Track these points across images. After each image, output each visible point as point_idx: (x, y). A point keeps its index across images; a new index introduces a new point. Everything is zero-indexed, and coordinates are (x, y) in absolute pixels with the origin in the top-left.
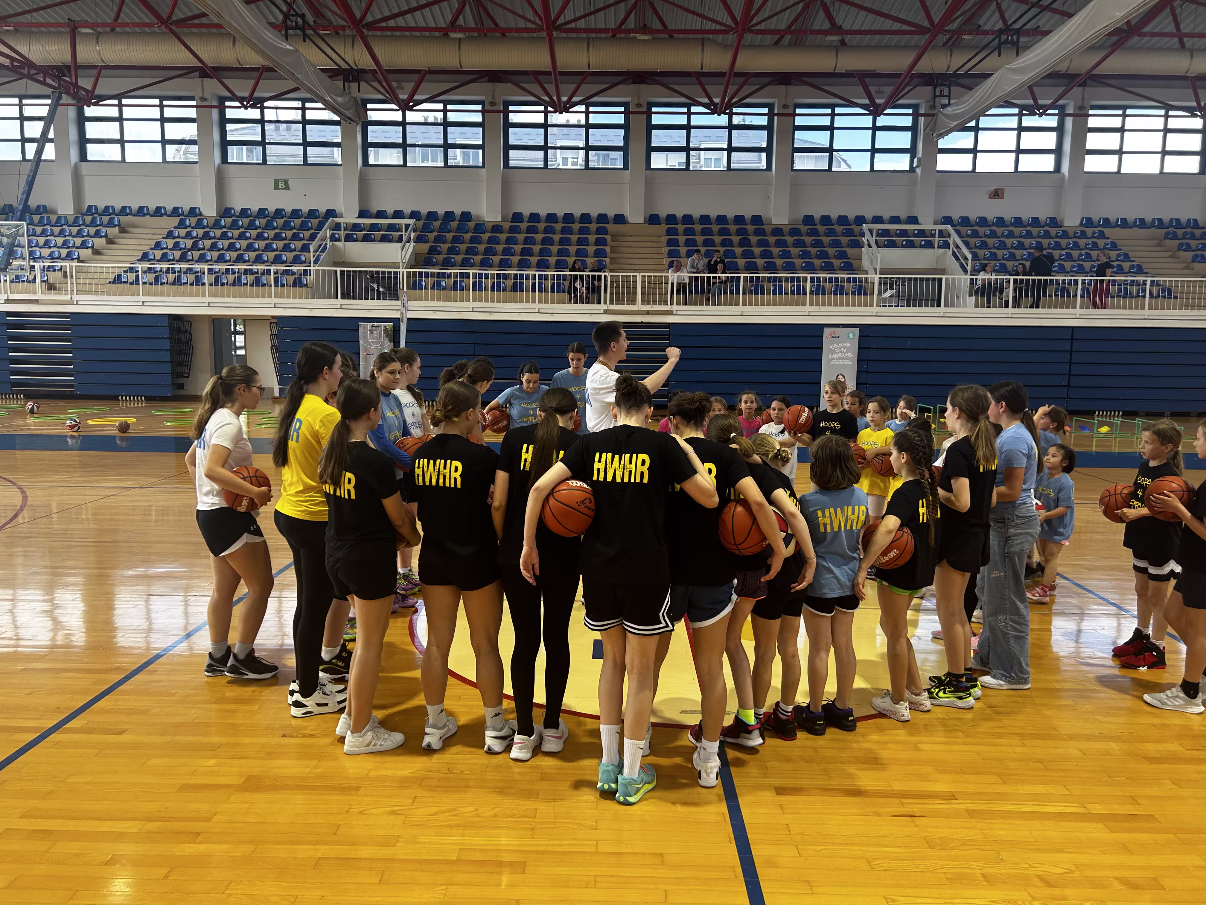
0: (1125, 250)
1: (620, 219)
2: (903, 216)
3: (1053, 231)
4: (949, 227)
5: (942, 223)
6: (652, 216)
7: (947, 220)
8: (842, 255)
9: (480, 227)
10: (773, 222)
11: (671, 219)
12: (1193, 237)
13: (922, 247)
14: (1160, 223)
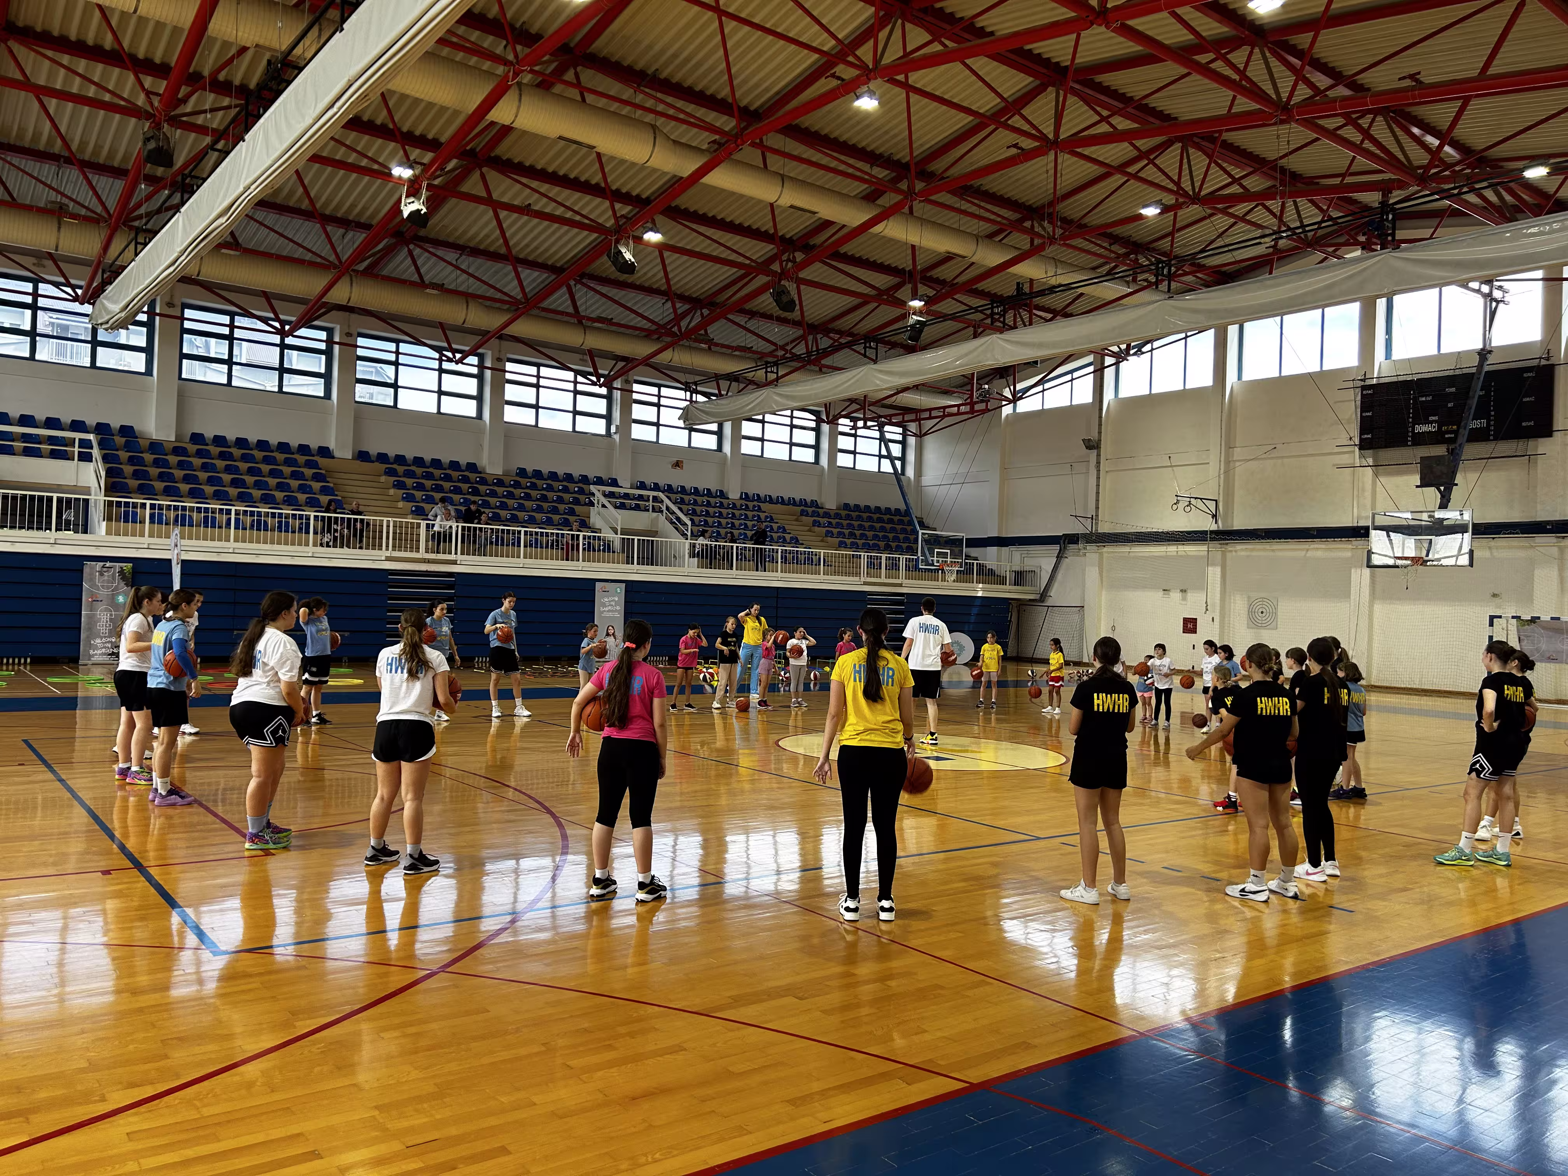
0: (781, 523)
1: (325, 452)
2: (605, 477)
3: (725, 502)
4: (661, 495)
5: (638, 488)
6: (360, 452)
7: (642, 486)
8: (572, 512)
9: (155, 446)
10: (488, 471)
11: (382, 458)
12: (818, 516)
13: (631, 509)
14: (792, 502)
